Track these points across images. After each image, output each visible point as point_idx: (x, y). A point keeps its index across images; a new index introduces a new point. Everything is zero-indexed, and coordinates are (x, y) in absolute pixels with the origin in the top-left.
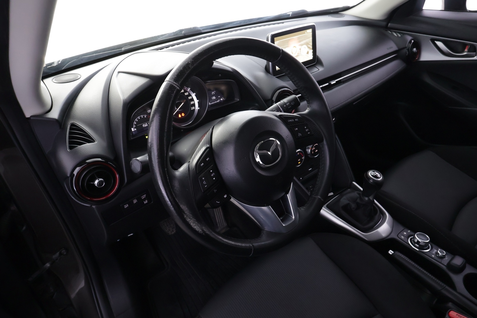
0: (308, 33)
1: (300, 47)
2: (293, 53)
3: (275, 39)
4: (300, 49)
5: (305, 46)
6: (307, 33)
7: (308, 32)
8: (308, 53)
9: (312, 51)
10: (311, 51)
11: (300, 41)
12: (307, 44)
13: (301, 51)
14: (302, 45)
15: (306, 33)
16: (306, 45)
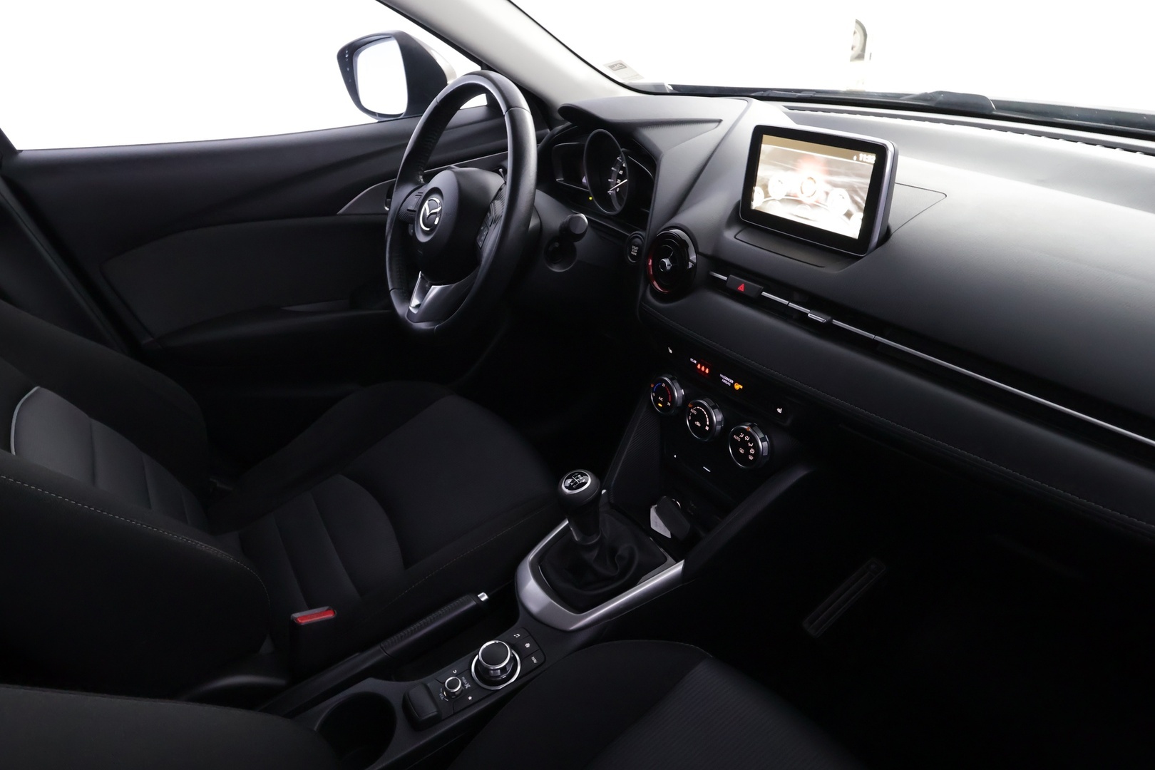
0: (862, 161)
1: (828, 188)
2: (802, 193)
3: (765, 137)
4: (827, 194)
5: (844, 192)
6: (858, 160)
7: (861, 159)
8: (848, 215)
9: (861, 215)
10: (858, 217)
11: (831, 173)
12: (852, 190)
13: (826, 199)
14: (835, 185)
15: (855, 158)
16: (848, 191)
